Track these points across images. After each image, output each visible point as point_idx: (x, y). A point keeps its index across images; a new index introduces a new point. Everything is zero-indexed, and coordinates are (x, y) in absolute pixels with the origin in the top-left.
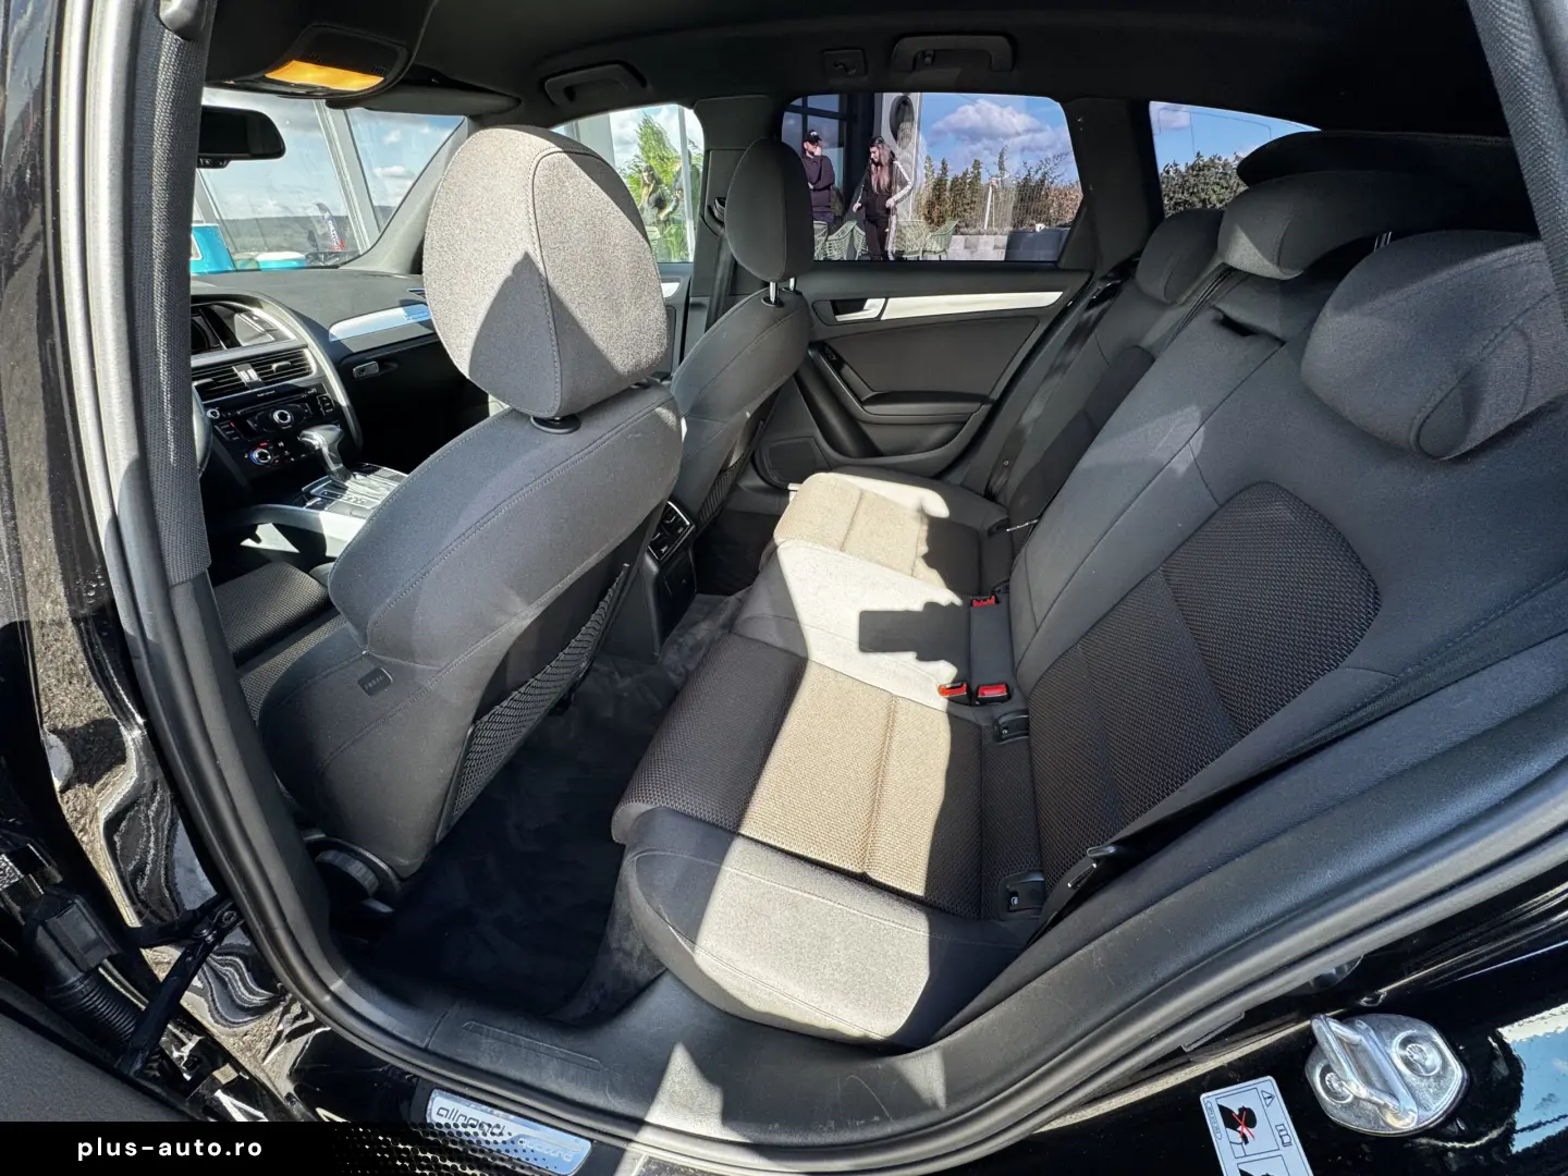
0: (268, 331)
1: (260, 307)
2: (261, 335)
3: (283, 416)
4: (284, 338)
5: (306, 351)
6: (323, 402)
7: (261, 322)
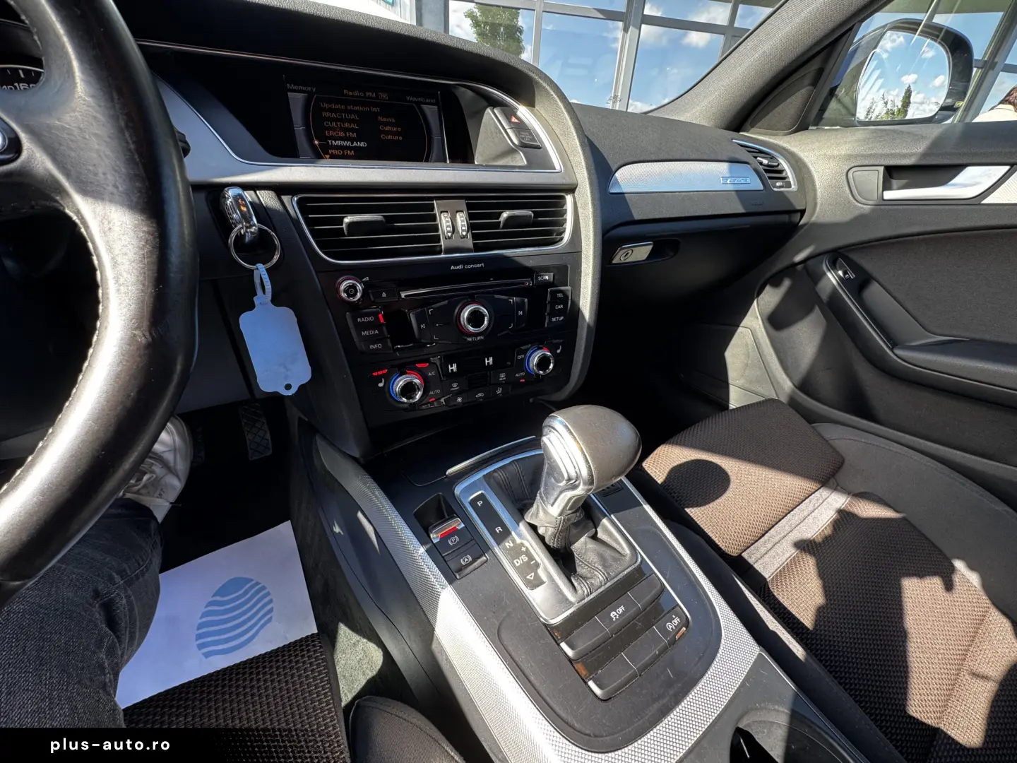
0: (524, 146)
1: (531, 104)
2: (511, 151)
3: (476, 318)
4: (546, 164)
5: (569, 198)
6: (555, 301)
7: (521, 127)
